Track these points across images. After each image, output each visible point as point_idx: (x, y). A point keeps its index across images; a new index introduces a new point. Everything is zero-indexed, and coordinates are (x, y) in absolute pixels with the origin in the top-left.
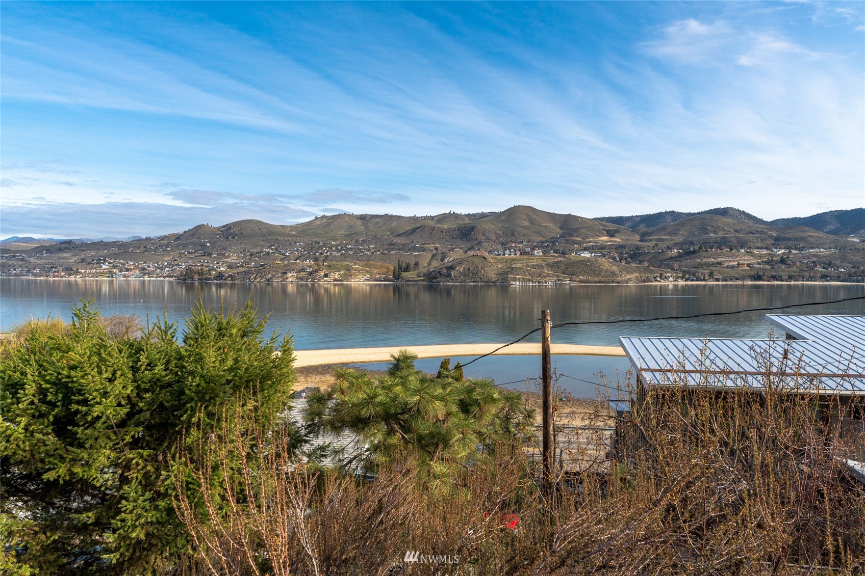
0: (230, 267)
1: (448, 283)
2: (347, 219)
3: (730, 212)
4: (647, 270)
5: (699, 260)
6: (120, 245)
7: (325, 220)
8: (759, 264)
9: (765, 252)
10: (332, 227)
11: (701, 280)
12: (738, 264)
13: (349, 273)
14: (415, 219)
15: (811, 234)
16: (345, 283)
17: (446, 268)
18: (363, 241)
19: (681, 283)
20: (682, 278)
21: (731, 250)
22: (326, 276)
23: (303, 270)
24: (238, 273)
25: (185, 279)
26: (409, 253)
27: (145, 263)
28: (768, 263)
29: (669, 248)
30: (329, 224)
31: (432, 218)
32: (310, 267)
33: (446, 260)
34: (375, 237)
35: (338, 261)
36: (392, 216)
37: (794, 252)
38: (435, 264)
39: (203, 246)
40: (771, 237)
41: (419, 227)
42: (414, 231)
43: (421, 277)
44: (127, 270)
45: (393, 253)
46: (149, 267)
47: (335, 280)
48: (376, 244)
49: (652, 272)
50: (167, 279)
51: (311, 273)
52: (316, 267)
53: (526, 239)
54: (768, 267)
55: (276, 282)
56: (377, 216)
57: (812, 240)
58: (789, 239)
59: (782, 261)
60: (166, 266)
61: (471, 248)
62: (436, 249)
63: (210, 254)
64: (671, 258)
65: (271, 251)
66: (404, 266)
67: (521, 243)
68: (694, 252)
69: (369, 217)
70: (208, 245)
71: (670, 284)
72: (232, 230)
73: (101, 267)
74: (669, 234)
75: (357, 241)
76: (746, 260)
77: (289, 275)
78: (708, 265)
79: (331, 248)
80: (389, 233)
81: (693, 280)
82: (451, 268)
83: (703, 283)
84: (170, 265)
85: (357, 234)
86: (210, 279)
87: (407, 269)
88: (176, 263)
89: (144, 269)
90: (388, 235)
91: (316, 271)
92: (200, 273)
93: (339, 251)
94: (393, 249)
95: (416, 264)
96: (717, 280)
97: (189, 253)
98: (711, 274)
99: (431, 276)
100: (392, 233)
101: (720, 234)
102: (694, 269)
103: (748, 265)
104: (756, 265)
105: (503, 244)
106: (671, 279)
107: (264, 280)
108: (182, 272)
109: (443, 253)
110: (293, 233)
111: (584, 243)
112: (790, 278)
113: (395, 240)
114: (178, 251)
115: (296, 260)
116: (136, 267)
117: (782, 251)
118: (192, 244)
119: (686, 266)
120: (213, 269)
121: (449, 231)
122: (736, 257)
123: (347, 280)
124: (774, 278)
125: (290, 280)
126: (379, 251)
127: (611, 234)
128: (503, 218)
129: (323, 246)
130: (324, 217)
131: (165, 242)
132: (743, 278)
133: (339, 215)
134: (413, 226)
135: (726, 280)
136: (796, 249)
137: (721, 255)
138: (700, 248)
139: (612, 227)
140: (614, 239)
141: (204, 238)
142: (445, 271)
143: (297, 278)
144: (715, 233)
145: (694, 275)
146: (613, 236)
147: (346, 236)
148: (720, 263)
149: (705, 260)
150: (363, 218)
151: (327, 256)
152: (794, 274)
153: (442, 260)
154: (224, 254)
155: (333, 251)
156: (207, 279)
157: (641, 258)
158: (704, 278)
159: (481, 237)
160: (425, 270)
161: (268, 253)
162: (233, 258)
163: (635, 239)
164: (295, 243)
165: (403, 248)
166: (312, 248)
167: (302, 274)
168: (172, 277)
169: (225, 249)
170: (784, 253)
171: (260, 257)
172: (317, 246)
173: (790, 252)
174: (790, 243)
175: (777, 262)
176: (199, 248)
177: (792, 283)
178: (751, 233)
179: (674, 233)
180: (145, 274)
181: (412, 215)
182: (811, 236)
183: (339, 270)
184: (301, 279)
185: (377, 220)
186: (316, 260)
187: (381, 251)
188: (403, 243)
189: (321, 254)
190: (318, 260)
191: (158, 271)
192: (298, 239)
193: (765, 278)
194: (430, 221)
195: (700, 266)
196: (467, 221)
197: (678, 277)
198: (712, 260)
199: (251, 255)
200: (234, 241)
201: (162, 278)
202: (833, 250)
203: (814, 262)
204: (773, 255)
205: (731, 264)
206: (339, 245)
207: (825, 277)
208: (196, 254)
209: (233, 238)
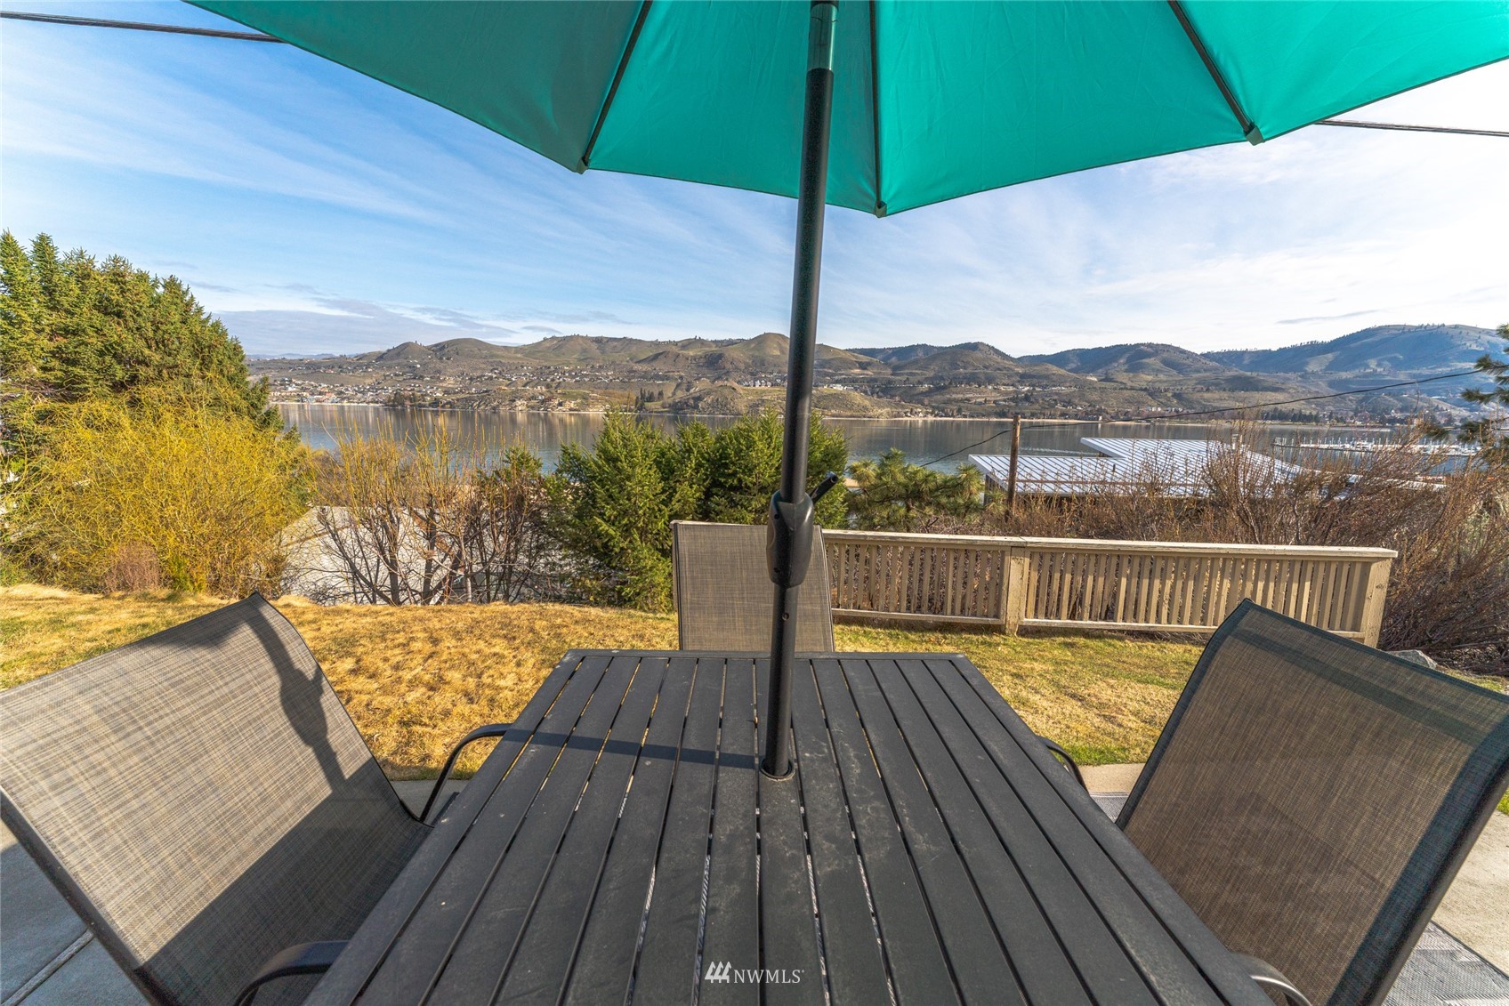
0: (446, 392)
1: (696, 415)
2: (580, 341)
3: (981, 347)
4: (898, 404)
5: (948, 396)
6: (308, 363)
7: (555, 342)
8: (1005, 401)
9: (1011, 389)
10: (564, 350)
11: (949, 416)
12: (985, 401)
13: (586, 401)
14: (657, 344)
15: (1054, 371)
16: (582, 412)
17: (693, 398)
18: (600, 367)
19: (930, 418)
20: (932, 414)
21: (979, 386)
22: (560, 404)
23: (534, 398)
24: (458, 400)
25: (393, 406)
26: (652, 381)
27: (342, 385)
28: (1012, 400)
29: (920, 383)
30: (560, 347)
31: (676, 343)
32: (542, 394)
33: (692, 391)
34: (613, 362)
35: (572, 389)
36: (631, 340)
37: (1038, 389)
38: (680, 394)
39: (413, 367)
40: (1017, 373)
41: (662, 353)
42: (656, 357)
43: (666, 408)
44: (321, 393)
45: (633, 381)
46: (347, 390)
47: (571, 410)
48: (614, 370)
49: (903, 407)
50: (371, 404)
51: (543, 402)
52: (549, 395)
53: (776, 369)
54: (1013, 404)
55: (504, 410)
56: (615, 339)
57: (1055, 378)
58: (1034, 377)
59: (1027, 398)
60: (369, 390)
61: (719, 378)
62: (681, 378)
63: (421, 377)
64: (922, 393)
65: (495, 376)
66: (647, 395)
67: (771, 373)
68: (944, 388)
69: (605, 340)
70: (419, 366)
72: (446, 350)
73: (286, 389)
74: (921, 368)
75: (593, 367)
76: (993, 396)
77: (518, 403)
78: (957, 401)
79: (564, 374)
80: (628, 359)
81: (941, 416)
82: (699, 399)
84: (372, 388)
85: (593, 358)
86: (424, 406)
87: (651, 399)
88: (380, 386)
89: (342, 392)
90: (628, 361)
91: (549, 399)
92: (412, 399)
93: (573, 377)
94: (634, 377)
95: (661, 394)
96: (965, 416)
97: (396, 375)
98: (959, 411)
99: (676, 407)
100: (631, 359)
101: (969, 370)
102: (944, 405)
103: (995, 402)
104: (1001, 402)
105: (752, 374)
106: (921, 415)
107: (488, 408)
108: (390, 397)
109: (689, 382)
110: (519, 355)
111: (835, 375)
112: (1033, 415)
113: (637, 367)
114: (382, 373)
115: (525, 386)
116: (332, 391)
117: (1026, 389)
118: (398, 364)
119: (936, 402)
120: (427, 395)
121: (694, 358)
122: (984, 393)
123: (584, 410)
124: (1018, 415)
125: (520, 408)
126: (618, 378)
127: (863, 366)
128: (753, 346)
129: (554, 372)
130: (554, 338)
131: (365, 361)
132: (989, 415)
133: (572, 336)
134: (655, 352)
135: (973, 417)
136: (1039, 386)
137: (970, 391)
138: (950, 383)
139: (864, 359)
140: (866, 372)
141: (413, 358)
142: (692, 402)
143: (528, 407)
144: (965, 368)
145: (943, 411)
146: (865, 369)
147: (580, 360)
148: (968, 400)
149: (954, 396)
150: (598, 340)
151: (560, 383)
152: (1037, 411)
153: (688, 390)
154: (439, 378)
155: (566, 377)
156: (420, 406)
157: (893, 392)
158: (952, 414)
159: (729, 366)
160: (670, 401)
161: (491, 378)
162: (450, 382)
163: (887, 373)
164: (522, 367)
165: (645, 376)
166: (541, 374)
167: (533, 402)
168: (377, 402)
169: (439, 372)
170: (1028, 391)
171: (481, 382)
172: (547, 371)
173: (1034, 389)
174: (1035, 381)
175: (1022, 400)
176: (407, 369)
177: (1034, 420)
178: (999, 369)
179: (925, 368)
180: (343, 399)
182: (1054, 374)
183: (575, 398)
184: (533, 408)
185: (615, 343)
186: (548, 386)
187: (621, 379)
188: (644, 370)
189: (553, 380)
190: (551, 387)
191: (359, 395)
192: (525, 362)
193: (1009, 415)
194: (674, 347)
195: (949, 401)
196: (714, 348)
197: (927, 413)
198: (960, 396)
199: (471, 379)
200: (449, 362)
201: (365, 404)
202: (1073, 389)
203: (1055, 400)
204: (1017, 392)
205: (979, 400)
206: (572, 371)
207: (1063, 415)
208: (405, 377)
209: (448, 359)
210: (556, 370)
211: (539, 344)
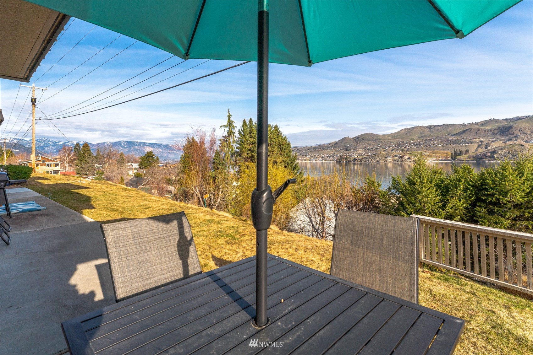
0: (359, 155)
1: (493, 162)
2: (419, 129)
6: (314, 148)
7: (406, 130)
10: (411, 133)
14: (464, 125)
17: (490, 152)
18: (430, 140)
22: (409, 158)
23: (396, 156)
24: (363, 158)
25: (339, 161)
26: (461, 145)
27: (323, 155)
30: (409, 132)
31: (477, 124)
32: (399, 154)
33: (489, 148)
34: (437, 137)
35: (415, 151)
36: (448, 125)
38: (480, 151)
39: (347, 146)
41: (468, 130)
42: (464, 132)
43: (471, 158)
44: (317, 158)
45: (449, 145)
46: (325, 156)
47: (414, 161)
48: (438, 141)
50: (332, 161)
51: (400, 158)
52: (403, 154)
55: (382, 162)
56: (438, 126)
60: (331, 156)
61: (510, 140)
62: (481, 141)
63: (350, 150)
65: (378, 147)
66: (458, 152)
69: (433, 127)
70: (349, 146)
72: (359, 139)
73: (307, 157)
75: (426, 140)
77: (388, 158)
79: (411, 144)
80: (446, 134)
82: (495, 152)
84: (333, 155)
85: (426, 136)
86: (350, 161)
87: (461, 153)
88: (335, 154)
89: (323, 157)
90: (446, 136)
91: (403, 156)
92: (346, 158)
93: (415, 145)
94: (450, 143)
95: (467, 151)
97: (341, 150)
99: (478, 158)
100: (448, 134)
107: (376, 161)
108: (338, 158)
109: (486, 144)
110: (389, 138)
113: (451, 138)
114: (336, 149)
115: (392, 151)
116: (320, 157)
118: (342, 146)
120: (351, 157)
121: (490, 130)
125: (389, 161)
126: (440, 144)
129: (406, 144)
130: (406, 129)
131: (331, 145)
133: (415, 127)
134: (463, 129)
141: (347, 143)
142: (489, 154)
143: (393, 160)
147: (419, 137)
150: (429, 127)
151: (409, 149)
153: (486, 148)
154: (356, 150)
155: (412, 146)
156: (349, 161)
159: (517, 132)
160: (474, 154)
162: (360, 151)
164: (391, 143)
165: (457, 142)
166: (400, 145)
167: (395, 158)
168: (334, 160)
169: (356, 147)
171: (373, 150)
172: (402, 144)
176: (345, 147)
180: (323, 159)
181: (462, 123)
183: (416, 155)
184: (395, 160)
185: (439, 128)
186: (403, 150)
187: (442, 144)
188: (456, 139)
189: (405, 148)
190: (404, 151)
191: (328, 158)
192: (392, 141)
194: (475, 126)
196: (505, 123)
199: (369, 149)
200: (360, 143)
201: (330, 161)
206: (415, 143)
208: (344, 150)
209: (360, 142)
210: (407, 143)
211: (399, 132)
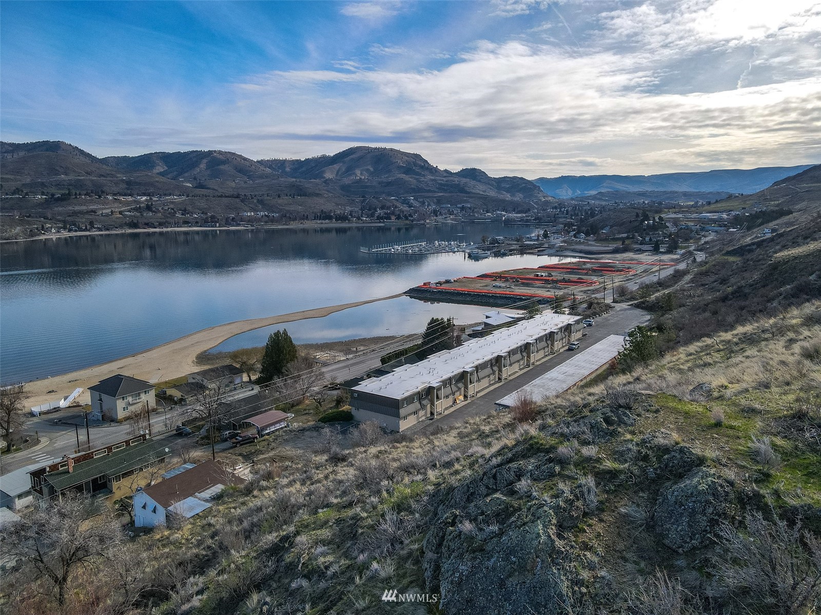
3: (62, 147)
5: (70, 208)
8: (129, 211)
9: (130, 198)
11: (84, 230)
12: (112, 212)
15: (157, 179)
19: (65, 234)
20: (65, 228)
21: (100, 197)
28: (136, 209)
37: (153, 198)
49: (30, 223)
54: (139, 214)
59: (149, 208)
64: (39, 205)
68: (63, 198)
71: (53, 236)
76: (117, 207)
78: (83, 213)
81: (76, 231)
83: (87, 233)
96: (100, 230)
98: (92, 224)
102: (70, 218)
103: (120, 213)
104: (127, 213)
106: (53, 231)
112: (161, 225)
117: (144, 198)
119: (61, 215)
122: (107, 204)
124: (148, 225)
132: (121, 226)
135: (108, 230)
137: (91, 202)
138: (69, 193)
145: (74, 225)
148: (94, 211)
149: (77, 208)
152: (162, 220)
158: (86, 227)
170: (146, 200)
173: (151, 199)
174: (147, 189)
175: (144, 209)
177: (165, 230)
182: (157, 182)
193: (140, 225)
195: (75, 213)
197: (59, 228)
198: (84, 208)
202: (184, 198)
203: (173, 209)
204: (139, 202)
205: (104, 211)
207: (186, 223)
